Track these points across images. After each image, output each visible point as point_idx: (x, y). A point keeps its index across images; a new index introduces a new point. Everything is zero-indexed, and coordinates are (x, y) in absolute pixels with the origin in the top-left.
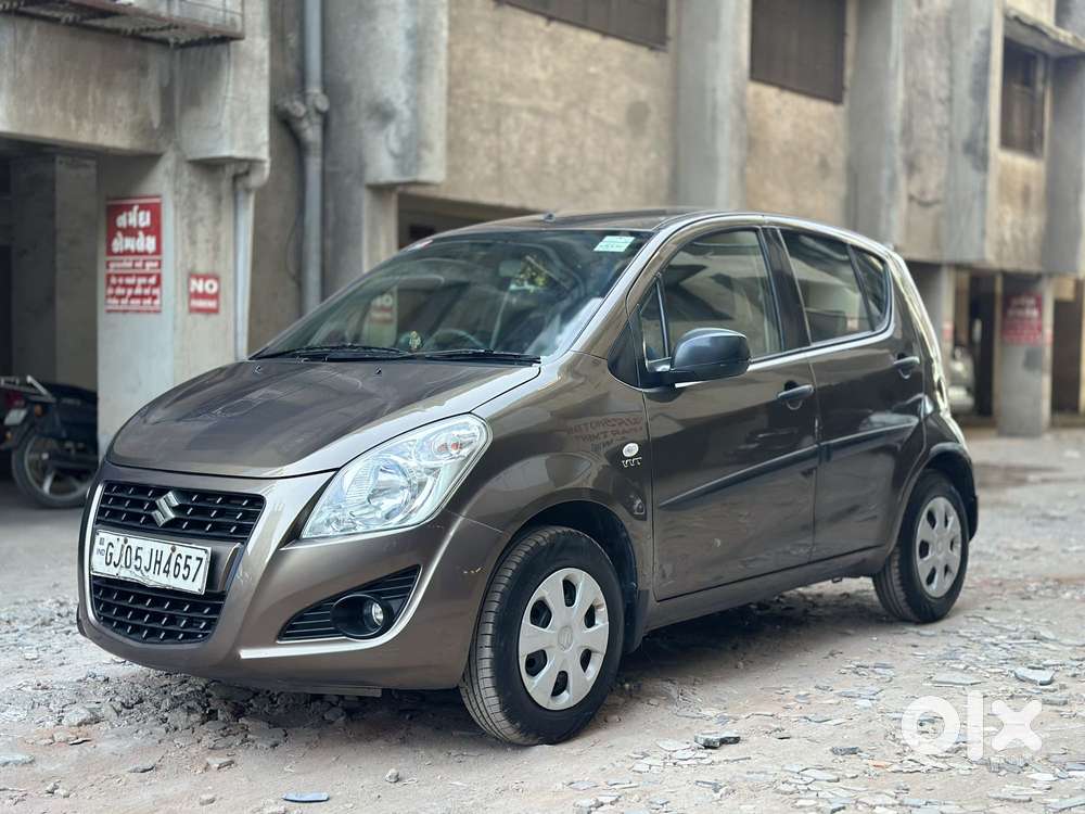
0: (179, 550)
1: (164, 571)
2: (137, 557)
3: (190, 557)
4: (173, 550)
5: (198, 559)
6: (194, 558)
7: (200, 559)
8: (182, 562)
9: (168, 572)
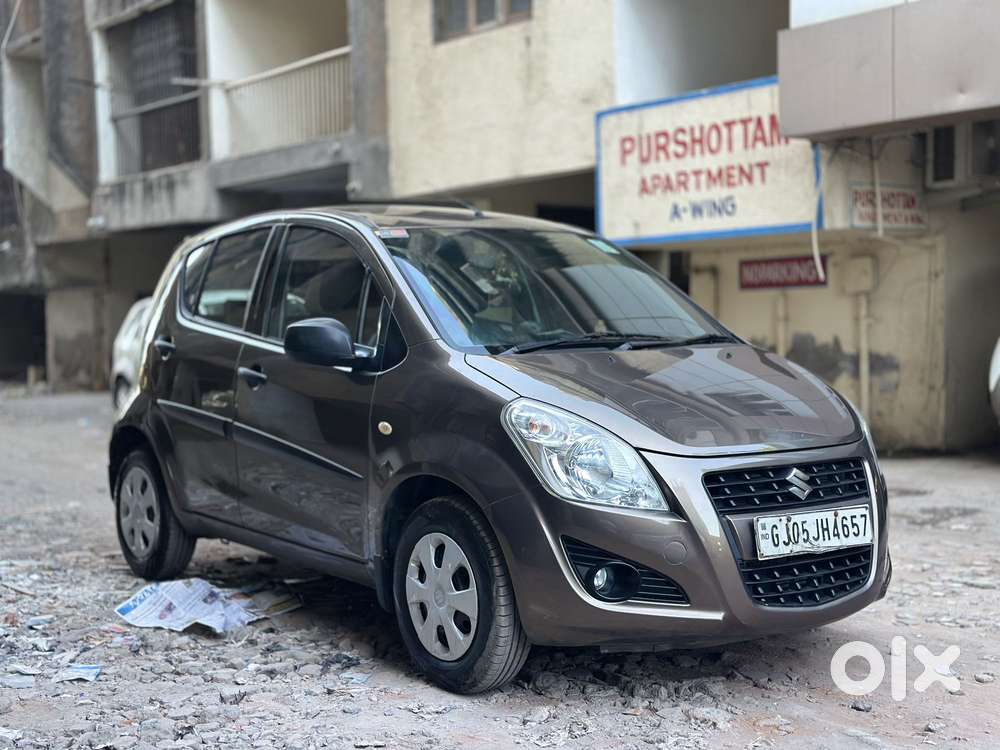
0: (841, 514)
1: (835, 535)
2: (804, 530)
3: (855, 517)
4: (836, 515)
5: (862, 516)
6: (858, 516)
7: (865, 516)
8: (848, 523)
9: (838, 535)
